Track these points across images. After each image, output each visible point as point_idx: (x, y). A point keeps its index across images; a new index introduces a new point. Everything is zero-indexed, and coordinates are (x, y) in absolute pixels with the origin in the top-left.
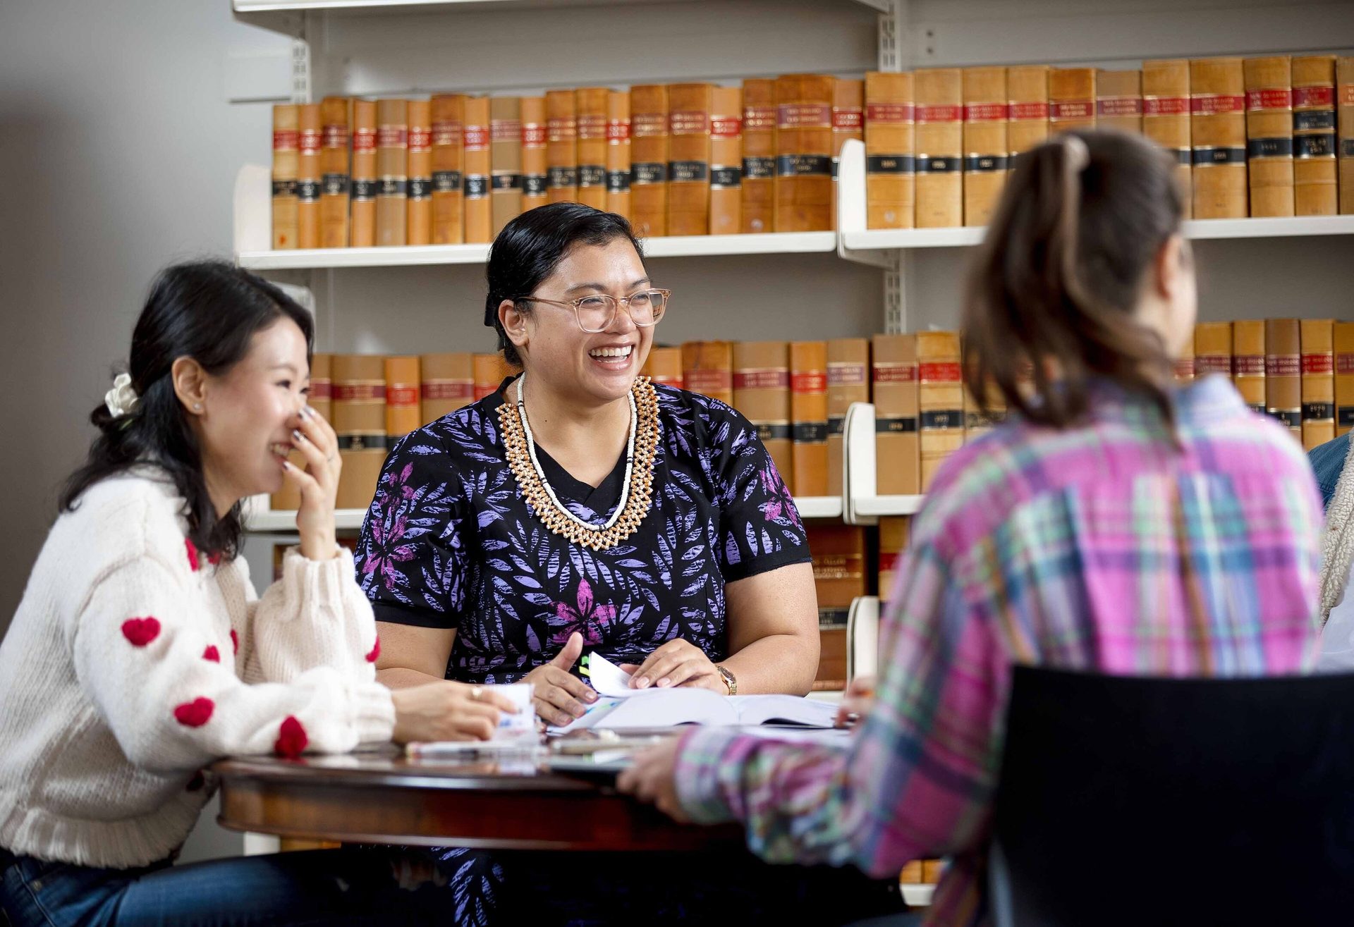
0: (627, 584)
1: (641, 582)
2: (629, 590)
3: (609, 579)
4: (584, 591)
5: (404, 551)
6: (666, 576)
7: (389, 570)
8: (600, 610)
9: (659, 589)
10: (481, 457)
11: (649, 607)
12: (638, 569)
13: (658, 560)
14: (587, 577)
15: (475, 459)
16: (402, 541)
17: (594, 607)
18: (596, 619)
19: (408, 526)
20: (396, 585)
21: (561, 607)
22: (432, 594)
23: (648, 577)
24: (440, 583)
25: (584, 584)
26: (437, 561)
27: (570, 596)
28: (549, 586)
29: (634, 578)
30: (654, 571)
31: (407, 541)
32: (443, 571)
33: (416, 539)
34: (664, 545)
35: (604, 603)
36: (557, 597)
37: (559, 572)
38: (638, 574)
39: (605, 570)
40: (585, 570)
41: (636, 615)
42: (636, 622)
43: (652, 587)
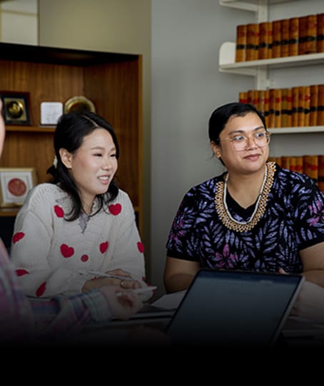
0: (243, 246)
1: (248, 246)
2: (243, 249)
3: (237, 244)
4: (226, 248)
5: (182, 233)
6: (258, 244)
7: (176, 239)
8: (232, 256)
9: (255, 249)
10: (207, 196)
11: (251, 256)
12: (249, 241)
13: (257, 238)
14: (229, 243)
15: (204, 196)
16: (182, 229)
17: (229, 255)
18: (230, 259)
19: (185, 223)
20: (177, 245)
21: (217, 254)
22: (190, 250)
23: (251, 245)
24: (193, 246)
25: (227, 246)
26: (192, 238)
27: (221, 250)
28: (214, 246)
29: (246, 245)
30: (254, 242)
31: (183, 229)
32: (194, 243)
33: (186, 229)
34: (261, 233)
35: (233, 254)
36: (216, 250)
37: (219, 240)
38: (248, 243)
39: (237, 240)
40: (229, 241)
41: (246, 258)
42: (246, 262)
43: (252, 249)
